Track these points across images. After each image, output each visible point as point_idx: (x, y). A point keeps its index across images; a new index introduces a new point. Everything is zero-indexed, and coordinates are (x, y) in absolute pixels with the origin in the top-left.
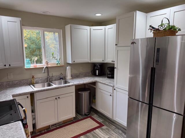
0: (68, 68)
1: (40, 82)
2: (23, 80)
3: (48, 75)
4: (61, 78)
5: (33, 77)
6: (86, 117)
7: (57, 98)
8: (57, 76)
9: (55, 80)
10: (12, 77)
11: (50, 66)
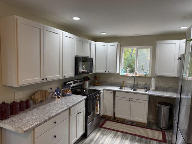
0: (153, 80)
1: (129, 87)
2: (118, 83)
3: (135, 82)
4: (145, 88)
5: (124, 82)
7: (131, 100)
8: (143, 85)
9: (141, 88)
10: (112, 80)
11: (138, 76)
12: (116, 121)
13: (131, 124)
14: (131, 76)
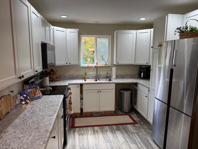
0: (114, 69)
1: (91, 78)
2: (79, 75)
3: (97, 73)
4: (107, 77)
5: (86, 74)
6: (125, 114)
7: (99, 91)
8: (104, 75)
9: (103, 78)
10: (72, 72)
11: (99, 66)
12: (84, 116)
13: (99, 115)
14: (94, 66)
